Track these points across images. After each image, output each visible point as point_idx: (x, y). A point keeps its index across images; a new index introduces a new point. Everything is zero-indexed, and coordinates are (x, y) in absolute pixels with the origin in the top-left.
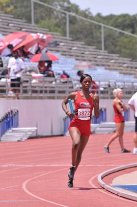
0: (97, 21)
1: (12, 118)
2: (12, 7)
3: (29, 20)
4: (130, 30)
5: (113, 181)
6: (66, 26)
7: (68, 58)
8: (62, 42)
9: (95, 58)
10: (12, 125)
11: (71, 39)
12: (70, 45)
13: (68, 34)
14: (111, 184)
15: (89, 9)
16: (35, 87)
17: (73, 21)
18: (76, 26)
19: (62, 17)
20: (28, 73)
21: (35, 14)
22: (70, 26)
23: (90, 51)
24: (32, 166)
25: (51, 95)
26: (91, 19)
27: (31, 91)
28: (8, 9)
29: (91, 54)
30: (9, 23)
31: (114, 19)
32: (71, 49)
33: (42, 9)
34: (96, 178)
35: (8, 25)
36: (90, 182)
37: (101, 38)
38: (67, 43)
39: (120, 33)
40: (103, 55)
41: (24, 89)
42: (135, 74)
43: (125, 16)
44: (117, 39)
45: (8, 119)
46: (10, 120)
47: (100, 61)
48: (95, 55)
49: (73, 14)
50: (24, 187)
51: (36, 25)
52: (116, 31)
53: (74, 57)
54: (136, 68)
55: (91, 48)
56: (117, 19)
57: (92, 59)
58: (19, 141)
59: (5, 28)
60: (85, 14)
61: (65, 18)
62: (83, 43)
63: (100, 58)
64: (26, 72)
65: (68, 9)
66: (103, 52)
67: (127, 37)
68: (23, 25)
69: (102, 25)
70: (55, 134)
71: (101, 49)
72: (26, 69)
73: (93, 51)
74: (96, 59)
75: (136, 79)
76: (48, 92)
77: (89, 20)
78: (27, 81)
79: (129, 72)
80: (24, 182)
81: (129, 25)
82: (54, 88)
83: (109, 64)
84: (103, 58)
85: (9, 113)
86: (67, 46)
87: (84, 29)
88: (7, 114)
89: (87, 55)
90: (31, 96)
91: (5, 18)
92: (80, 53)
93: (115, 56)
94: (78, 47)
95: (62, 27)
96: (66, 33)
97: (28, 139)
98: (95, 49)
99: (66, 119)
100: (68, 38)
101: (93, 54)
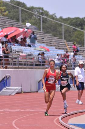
0: (60, 21)
1: (6, 80)
2: (7, 12)
3: (18, 20)
4: (80, 27)
5: (69, 121)
6: (41, 24)
7: (42, 44)
8: (38, 34)
9: (58, 44)
10: (7, 85)
11: (43, 32)
14: (67, 123)
15: (55, 14)
16: (21, 62)
17: (45, 21)
18: (47, 25)
19: (38, 18)
20: (17, 53)
21: (21, 16)
22: (43, 24)
23: (55, 40)
24: (18, 111)
25: (31, 67)
26: (56, 20)
27: (18, 64)
28: (5, 13)
29: (56, 42)
30: (5, 22)
31: (70, 20)
32: (43, 38)
33: (26, 13)
34: (58, 119)
35: (5, 23)
36: (55, 121)
37: (62, 31)
38: (41, 35)
39: (74, 29)
40: (63, 43)
41: (14, 62)
42: (83, 55)
43: (77, 18)
44: (72, 33)
45: (4, 81)
49: (46, 17)
50: (14, 124)
51: (22, 24)
52: (71, 28)
53: (45, 43)
54: (84, 51)
55: (56, 38)
56: (72, 21)
57: (56, 45)
58: (10, 95)
59: (3, 25)
60: (53, 17)
61: (40, 19)
62: (51, 35)
63: (62, 45)
64: (16, 52)
65: (42, 14)
66: (63, 40)
67: (78, 31)
68: (14, 23)
69: (63, 24)
70: (32, 91)
71: (62, 39)
72: (16, 50)
73: (57, 40)
75: (83, 58)
76: (29, 65)
77: (55, 21)
78: (16, 58)
79: (79, 53)
80: (13, 120)
81: (79, 24)
82: (32, 62)
83: (66, 48)
84: (63, 45)
85: (5, 77)
86: (41, 36)
87: (52, 26)
88: (3, 78)
89: (53, 42)
90: (18, 67)
91: (3, 19)
92: (49, 41)
93: (71, 43)
94: (48, 37)
95: (38, 25)
96: (41, 28)
97: (16, 94)
98: (58, 39)
99: (39, 81)
100: (41, 31)
101: (57, 42)
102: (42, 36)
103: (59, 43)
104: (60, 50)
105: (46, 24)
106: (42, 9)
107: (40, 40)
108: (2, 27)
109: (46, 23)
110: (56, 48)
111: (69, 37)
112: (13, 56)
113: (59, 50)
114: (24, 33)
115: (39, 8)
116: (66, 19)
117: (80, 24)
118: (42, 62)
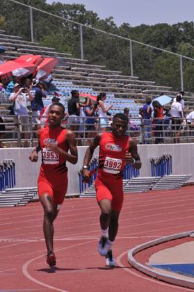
0: (123, 35)
1: (6, 173)
2: (2, 19)
3: (27, 36)
5: (150, 259)
6: (79, 43)
7: (83, 87)
8: (74, 66)
9: (121, 86)
10: (7, 184)
11: (86, 61)
13: (82, 55)
14: (146, 263)
15: (111, 18)
17: (88, 36)
19: (73, 29)
22: (84, 42)
23: (114, 78)
24: (36, 241)
26: (114, 33)
31: (146, 32)
33: (45, 20)
34: (126, 255)
36: (118, 261)
37: (129, 58)
38: (81, 67)
40: (131, 83)
44: (151, 60)
47: (129, 91)
49: (89, 26)
50: (25, 272)
51: (37, 43)
52: (149, 48)
53: (91, 86)
56: (151, 32)
57: (116, 88)
58: (15, 206)
60: (107, 26)
61: (77, 32)
62: (104, 67)
63: (129, 87)
65: (82, 20)
66: (132, 78)
67: (165, 56)
68: (18, 43)
69: (131, 40)
71: (129, 74)
73: (118, 78)
74: (123, 89)
77: (111, 34)
80: (25, 263)
81: (167, 39)
83: (140, 94)
84: (132, 87)
86: (80, 70)
87: (104, 46)
89: (109, 83)
92: (100, 80)
93: (150, 84)
94: (97, 72)
95: (73, 45)
96: (80, 53)
97: (29, 202)
98: (121, 74)
100: (82, 60)
101: (118, 82)
102: (84, 71)
103: (122, 84)
104: (127, 100)
105: (93, 42)
106: (82, 8)
107: (79, 79)
109: (91, 40)
110: (116, 96)
111: (146, 70)
113: (124, 100)
115: (75, 7)
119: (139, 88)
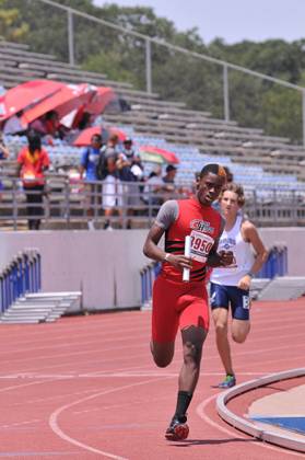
0: (213, 57)
1: (27, 271)
2: (25, 27)
3: (64, 57)
4: (288, 75)
5: (250, 409)
6: (145, 68)
7: (150, 137)
8: (136, 103)
9: (210, 137)
10: (28, 288)
11: (156, 95)
12: (155, 109)
13: (149, 86)
14: (245, 415)
15: (195, 29)
16: (78, 202)
17: (159, 56)
18: (169, 69)
19: (136, 47)
20: (61, 172)
21: (75, 40)
22: (153, 67)
23: (197, 122)
24: (71, 377)
26: (201, 53)
27: (68, 211)
28: (18, 32)
29: (200, 129)
30: (18, 63)
31: (250, 52)
32: (156, 118)
33: (91, 30)
34: (213, 403)
35: (17, 66)
36: (200, 410)
37: (222, 93)
38: (147, 104)
39: (265, 81)
40: (226, 131)
41: (53, 206)
42: (298, 172)
43: (275, 44)
44: (257, 96)
45: (19, 274)
46: (22, 276)
47: (222, 145)
48: (210, 130)
49: (161, 41)
51: (79, 67)
52: (255, 77)
53: (163, 135)
54: (301, 159)
55: (201, 116)
56: (257, 52)
57: (203, 140)
58: (41, 321)
59: (10, 73)
60: (188, 41)
61: (142, 50)
62: (183, 105)
63: (221, 138)
64: (57, 169)
65: (150, 31)
66: (227, 123)
67: (279, 90)
68: (49, 66)
69: (225, 64)
70: (120, 305)
71: (223, 118)
72: (57, 162)
73: (205, 123)
74: (212, 140)
75: (300, 183)
77: (196, 54)
78: (59, 190)
79: (286, 167)
80: (53, 411)
81: (284, 63)
83: (239, 149)
84: (227, 138)
85: (20, 260)
86: (147, 111)
87: (184, 73)
88: (15, 263)
89: (191, 131)
90: (69, 223)
91: (9, 50)
92: (176, 127)
93: (255, 133)
94: (173, 114)
95: (136, 70)
96: (145, 83)
97: (62, 316)
98: (209, 117)
99: (145, 271)
100: (149, 93)
101: (204, 129)
102: (152, 111)
103: (212, 133)
105: (166, 67)
106: (149, 13)
107: (143, 124)
108: (7, 80)
109: (164, 62)
110: (203, 152)
111: (249, 112)
112: (48, 181)
114: (87, 102)
115: (140, 11)
116: (237, 46)
117: (288, 62)
118: (154, 203)
119: (237, 139)
